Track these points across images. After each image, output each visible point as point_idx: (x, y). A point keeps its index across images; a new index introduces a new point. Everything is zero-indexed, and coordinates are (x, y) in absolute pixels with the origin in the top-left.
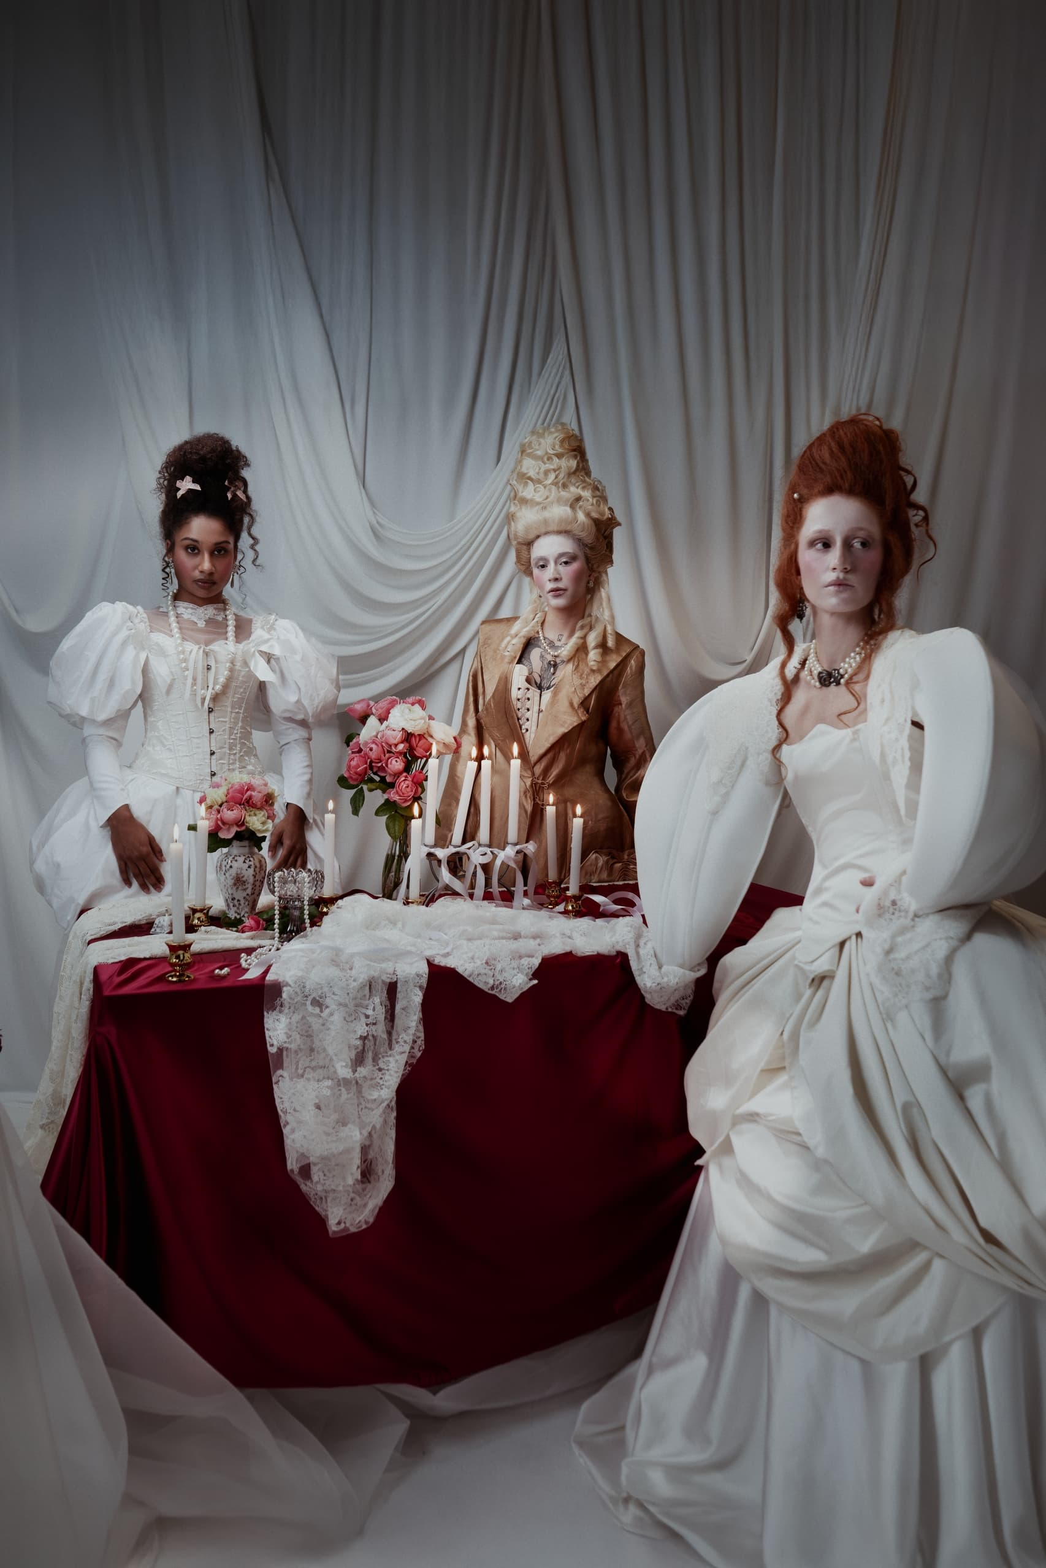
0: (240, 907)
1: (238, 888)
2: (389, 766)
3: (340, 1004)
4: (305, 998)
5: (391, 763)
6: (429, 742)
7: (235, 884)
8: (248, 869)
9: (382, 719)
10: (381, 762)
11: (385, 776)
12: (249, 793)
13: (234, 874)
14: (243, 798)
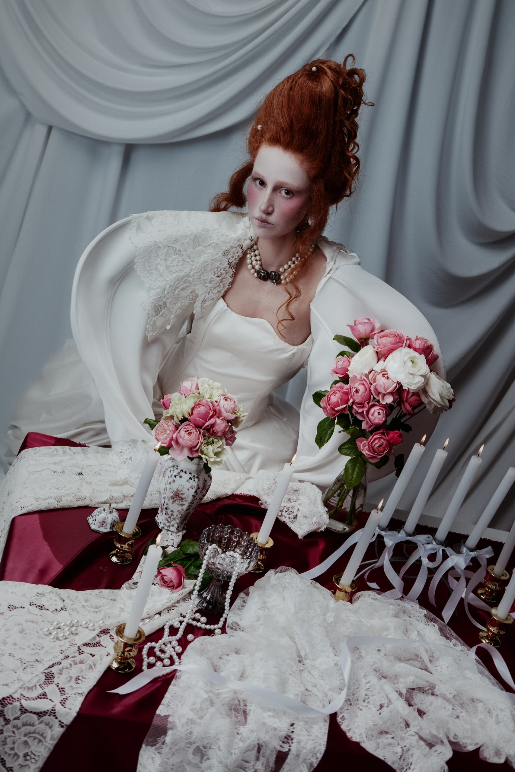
0: (172, 517)
1: (174, 501)
2: (370, 415)
6: (422, 400)
7: (173, 498)
8: (190, 489)
9: (381, 356)
10: (363, 407)
13: (175, 489)
14: (205, 423)
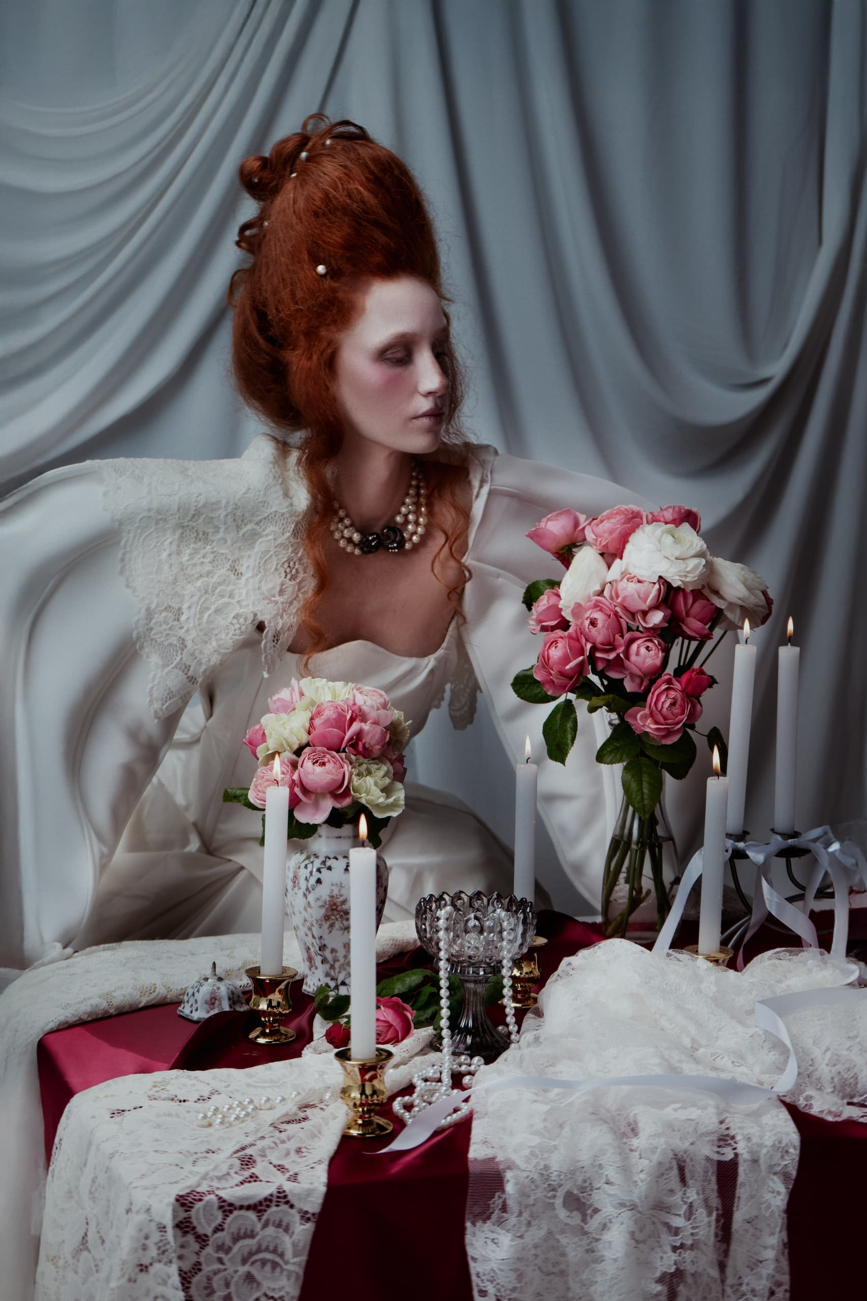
1: (332, 926)
2: (633, 658)
3: (622, 1205)
4: (550, 1194)
5: (638, 654)
6: (713, 604)
7: (327, 918)
9: (611, 555)
10: (614, 649)
11: (622, 680)
12: (356, 726)
13: (325, 897)
14: (343, 738)
